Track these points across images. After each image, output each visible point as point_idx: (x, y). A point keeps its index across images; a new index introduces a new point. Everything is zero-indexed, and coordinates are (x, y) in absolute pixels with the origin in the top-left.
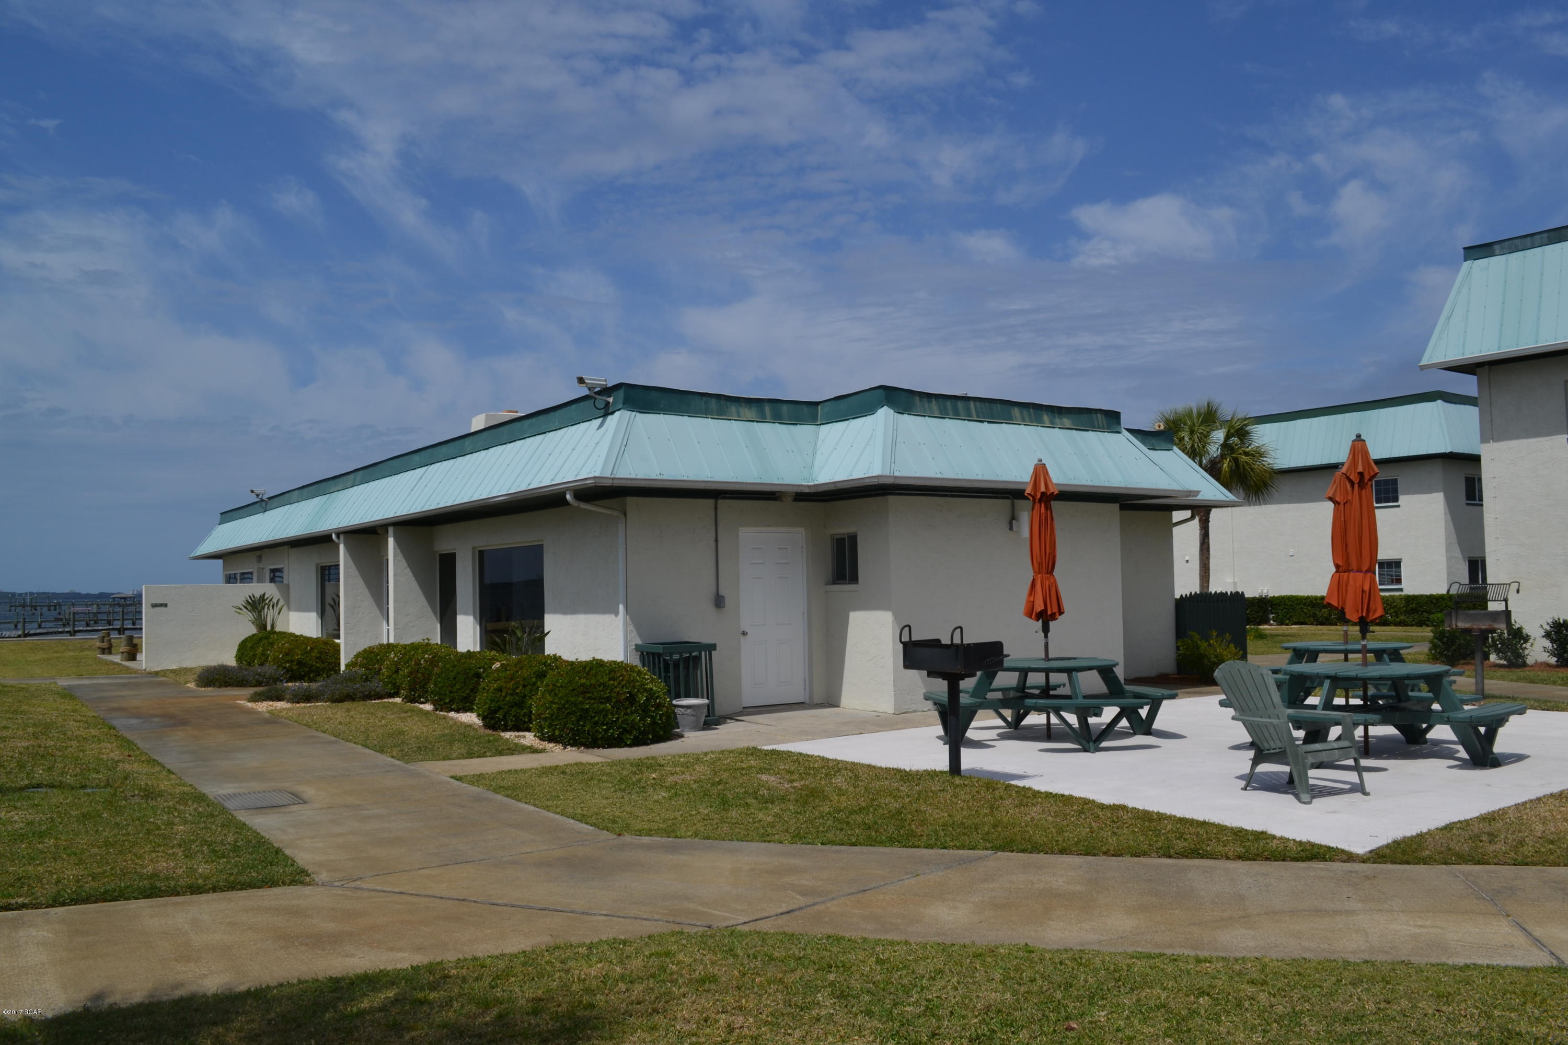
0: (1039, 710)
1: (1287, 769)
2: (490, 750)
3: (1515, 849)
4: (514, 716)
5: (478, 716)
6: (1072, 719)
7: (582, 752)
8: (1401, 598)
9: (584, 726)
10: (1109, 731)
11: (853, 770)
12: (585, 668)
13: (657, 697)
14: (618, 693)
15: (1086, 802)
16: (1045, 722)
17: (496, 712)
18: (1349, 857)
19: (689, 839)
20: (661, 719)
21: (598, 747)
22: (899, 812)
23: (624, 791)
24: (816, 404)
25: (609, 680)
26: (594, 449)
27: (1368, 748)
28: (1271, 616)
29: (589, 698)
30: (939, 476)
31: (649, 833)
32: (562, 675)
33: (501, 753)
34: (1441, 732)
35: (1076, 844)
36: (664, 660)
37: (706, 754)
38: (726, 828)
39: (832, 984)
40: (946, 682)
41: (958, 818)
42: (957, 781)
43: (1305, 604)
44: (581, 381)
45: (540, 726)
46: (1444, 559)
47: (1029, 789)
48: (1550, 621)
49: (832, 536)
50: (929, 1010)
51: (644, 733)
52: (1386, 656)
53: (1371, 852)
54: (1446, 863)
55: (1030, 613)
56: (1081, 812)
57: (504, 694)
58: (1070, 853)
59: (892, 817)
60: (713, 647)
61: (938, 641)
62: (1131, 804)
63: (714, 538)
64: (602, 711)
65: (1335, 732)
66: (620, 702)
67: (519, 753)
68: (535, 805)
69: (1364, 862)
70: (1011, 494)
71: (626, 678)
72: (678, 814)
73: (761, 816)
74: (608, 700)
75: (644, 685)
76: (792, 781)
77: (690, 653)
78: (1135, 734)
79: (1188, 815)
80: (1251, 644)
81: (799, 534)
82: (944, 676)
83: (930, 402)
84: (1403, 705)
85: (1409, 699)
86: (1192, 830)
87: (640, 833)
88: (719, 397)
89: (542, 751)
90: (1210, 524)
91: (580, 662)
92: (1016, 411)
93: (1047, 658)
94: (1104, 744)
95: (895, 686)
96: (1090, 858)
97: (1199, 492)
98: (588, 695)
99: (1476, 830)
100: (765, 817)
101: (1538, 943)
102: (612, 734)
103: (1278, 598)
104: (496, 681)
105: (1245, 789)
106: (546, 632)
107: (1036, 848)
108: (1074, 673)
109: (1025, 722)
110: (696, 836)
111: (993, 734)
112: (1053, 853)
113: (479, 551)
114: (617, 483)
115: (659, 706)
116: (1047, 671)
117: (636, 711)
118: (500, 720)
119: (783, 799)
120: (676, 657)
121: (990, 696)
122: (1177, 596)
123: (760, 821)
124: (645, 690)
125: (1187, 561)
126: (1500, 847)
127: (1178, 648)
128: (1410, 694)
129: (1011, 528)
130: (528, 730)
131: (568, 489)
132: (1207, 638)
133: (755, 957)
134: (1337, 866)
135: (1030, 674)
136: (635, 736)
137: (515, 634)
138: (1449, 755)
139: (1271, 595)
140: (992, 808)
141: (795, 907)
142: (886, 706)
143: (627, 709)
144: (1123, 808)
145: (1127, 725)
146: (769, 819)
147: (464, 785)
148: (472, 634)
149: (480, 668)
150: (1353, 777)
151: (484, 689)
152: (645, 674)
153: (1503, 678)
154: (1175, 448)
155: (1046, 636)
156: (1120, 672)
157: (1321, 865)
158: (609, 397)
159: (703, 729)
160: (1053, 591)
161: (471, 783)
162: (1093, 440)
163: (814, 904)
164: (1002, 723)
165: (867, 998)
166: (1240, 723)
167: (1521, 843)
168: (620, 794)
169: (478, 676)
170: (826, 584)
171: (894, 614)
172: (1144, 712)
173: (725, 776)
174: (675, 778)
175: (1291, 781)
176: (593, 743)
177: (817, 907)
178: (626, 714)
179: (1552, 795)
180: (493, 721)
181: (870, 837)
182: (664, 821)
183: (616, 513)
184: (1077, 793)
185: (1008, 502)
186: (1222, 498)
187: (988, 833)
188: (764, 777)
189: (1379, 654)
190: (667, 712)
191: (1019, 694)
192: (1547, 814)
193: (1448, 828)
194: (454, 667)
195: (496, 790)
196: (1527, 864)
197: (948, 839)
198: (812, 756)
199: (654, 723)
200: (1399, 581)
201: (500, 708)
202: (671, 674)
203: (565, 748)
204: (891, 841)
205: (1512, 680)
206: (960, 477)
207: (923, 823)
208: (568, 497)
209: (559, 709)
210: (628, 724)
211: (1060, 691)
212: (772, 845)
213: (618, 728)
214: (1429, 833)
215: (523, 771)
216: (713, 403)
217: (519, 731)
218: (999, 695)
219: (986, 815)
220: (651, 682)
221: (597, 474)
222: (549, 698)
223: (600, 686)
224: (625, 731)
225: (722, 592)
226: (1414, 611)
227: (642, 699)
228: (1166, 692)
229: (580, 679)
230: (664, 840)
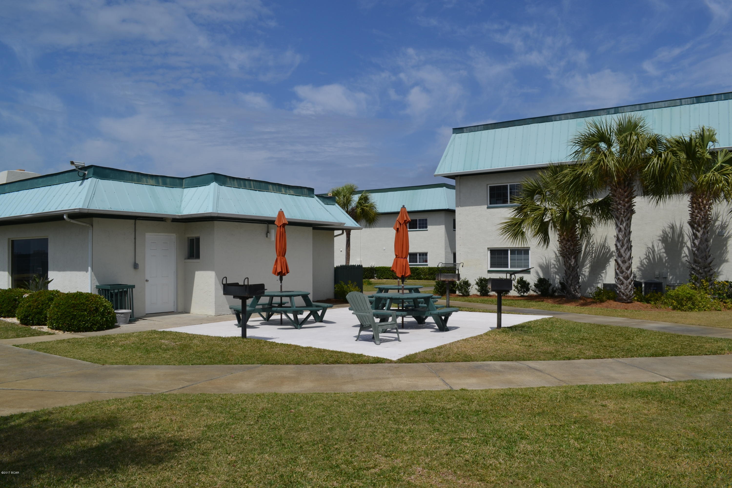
0: (278, 312)
1: (372, 333)
2: (28, 334)
3: (446, 357)
4: (37, 318)
5: (18, 319)
6: (291, 316)
7: (72, 334)
8: (427, 268)
9: (73, 322)
10: (305, 321)
11: (201, 338)
12: (74, 296)
13: (109, 309)
14: (90, 307)
15: (296, 346)
16: (280, 318)
17: (28, 317)
18: (391, 362)
19: (135, 365)
20: (110, 319)
21: (81, 332)
22: (222, 352)
23: (100, 348)
24: (183, 179)
25: (86, 301)
26: (78, 195)
27: (403, 326)
28: (375, 275)
29: (76, 309)
30: (237, 213)
31: (116, 363)
32: (62, 299)
33: (33, 335)
34: (430, 320)
35: (293, 361)
36: (111, 292)
37: (133, 333)
38: (150, 361)
39: (206, 406)
40: (241, 300)
41: (247, 353)
42: (245, 340)
43: (389, 270)
44: (72, 163)
45: (52, 323)
46: (444, 253)
47: (274, 342)
48: (478, 278)
49: (188, 238)
50: (242, 410)
51: (102, 325)
52: (413, 291)
53: (398, 360)
54: (423, 362)
55: (275, 272)
56: (294, 350)
57: (32, 308)
58: (290, 364)
59: (220, 354)
60: (133, 287)
61: (238, 283)
62: (313, 347)
63: (134, 237)
64: (82, 315)
65: (390, 319)
66: (91, 311)
67: (42, 335)
68: (59, 355)
69: (395, 363)
70: (269, 222)
71: (94, 300)
72: (127, 356)
73: (164, 355)
74: (85, 310)
75: (102, 303)
76: (175, 342)
77: (123, 289)
78: (316, 322)
79: (335, 349)
80: (365, 287)
81: (173, 236)
82: (240, 298)
83: (234, 181)
84: (417, 309)
85: (419, 307)
86: (336, 354)
87: (112, 364)
88: (138, 174)
89: (53, 334)
90: (351, 236)
91: (72, 293)
92: (270, 187)
93: (281, 291)
94: (303, 326)
95: (215, 304)
96: (298, 365)
97: (345, 223)
98: (76, 308)
99: (435, 351)
100: (166, 356)
101: (447, 384)
102: (87, 326)
103: (378, 268)
104: (27, 302)
105: (357, 340)
106: (49, 280)
107: (277, 363)
108: (292, 297)
109: (271, 318)
110: (138, 364)
111: (258, 323)
112: (284, 364)
113: (12, 240)
114: (90, 212)
115: (109, 313)
116: (281, 296)
117: (99, 315)
118: (30, 320)
119: (173, 349)
120: (116, 291)
121: (257, 307)
122: (335, 266)
123: (164, 357)
124: (103, 305)
125: (341, 251)
126: (442, 356)
127: (335, 288)
128: (420, 305)
129: (267, 237)
130: (45, 325)
131: (65, 213)
132: (347, 283)
133: (174, 400)
134: (386, 365)
135: (274, 298)
136: (98, 326)
137: (35, 280)
138: (432, 327)
139: (375, 266)
140: (260, 349)
141: (185, 386)
142: (212, 312)
143: (94, 314)
144: (310, 348)
145: (313, 318)
146: (168, 356)
147: (21, 348)
148: (7, 280)
149: (16, 297)
150: (396, 335)
151: (21, 306)
152: (103, 299)
153: (460, 300)
154: (336, 204)
155: (281, 282)
156: (311, 297)
157: (381, 364)
158: (86, 171)
159: (129, 323)
160: (285, 263)
161: (24, 347)
162: (303, 200)
163: (193, 385)
164: (262, 319)
165: (220, 409)
166: (355, 315)
167: (449, 355)
168: (99, 349)
169: (15, 300)
170: (185, 259)
171: (216, 273)
172: (320, 313)
173: (145, 341)
174: (123, 342)
175: (373, 338)
176: (78, 330)
177: (194, 385)
178: (94, 317)
179: (463, 340)
180: (25, 321)
181: (211, 361)
182: (122, 359)
183: (88, 225)
184: (293, 343)
185: (266, 225)
186: (355, 226)
187: (258, 358)
188: (163, 341)
189: (410, 290)
190: (113, 316)
191: (269, 306)
192: (460, 346)
193: (426, 351)
194: (3, 296)
195: (39, 350)
196: (449, 362)
197: (243, 361)
198: (181, 333)
199: (107, 320)
200: (426, 261)
201: (30, 315)
202: (114, 299)
203: (64, 332)
204: (220, 362)
205: (463, 301)
206: (246, 214)
207: (232, 355)
208: (65, 217)
209: (61, 315)
210: (95, 321)
211: (286, 305)
212: (171, 366)
213: (90, 323)
214: (419, 353)
215: (49, 342)
216: (135, 176)
217: (39, 325)
218: (261, 307)
219: (257, 352)
220: (105, 302)
221: (81, 207)
222: (56, 310)
223: (81, 304)
224: (94, 324)
225: (137, 262)
226: (432, 274)
227: (102, 309)
228: (329, 305)
229: (72, 301)
230: (124, 366)
